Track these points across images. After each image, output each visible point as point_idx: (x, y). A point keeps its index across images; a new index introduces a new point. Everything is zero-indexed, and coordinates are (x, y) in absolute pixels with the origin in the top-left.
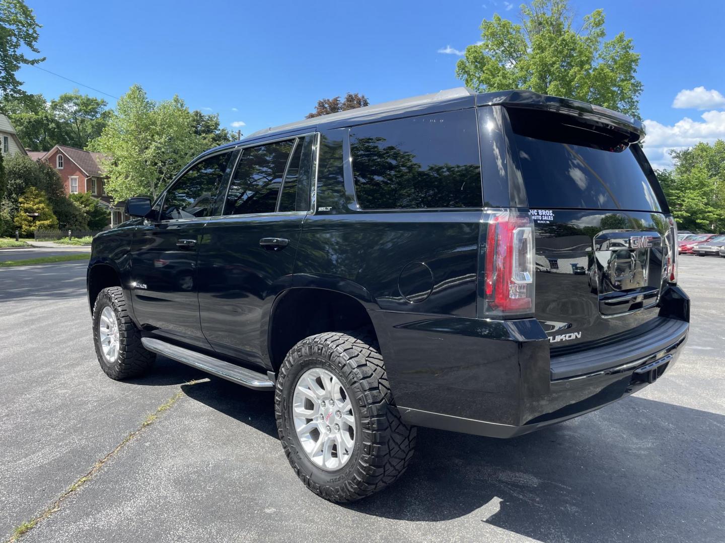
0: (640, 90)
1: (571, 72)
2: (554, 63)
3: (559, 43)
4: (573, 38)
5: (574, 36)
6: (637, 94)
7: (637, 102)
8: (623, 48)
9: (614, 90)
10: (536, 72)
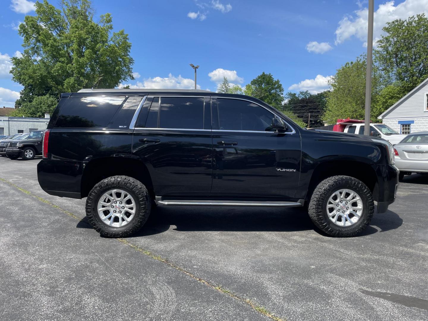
1: (98, 46)
2: (87, 38)
3: (89, 27)
4: (98, 26)
5: (98, 25)
6: (131, 64)
7: (132, 68)
8: (123, 38)
9: (120, 60)
10: (76, 42)
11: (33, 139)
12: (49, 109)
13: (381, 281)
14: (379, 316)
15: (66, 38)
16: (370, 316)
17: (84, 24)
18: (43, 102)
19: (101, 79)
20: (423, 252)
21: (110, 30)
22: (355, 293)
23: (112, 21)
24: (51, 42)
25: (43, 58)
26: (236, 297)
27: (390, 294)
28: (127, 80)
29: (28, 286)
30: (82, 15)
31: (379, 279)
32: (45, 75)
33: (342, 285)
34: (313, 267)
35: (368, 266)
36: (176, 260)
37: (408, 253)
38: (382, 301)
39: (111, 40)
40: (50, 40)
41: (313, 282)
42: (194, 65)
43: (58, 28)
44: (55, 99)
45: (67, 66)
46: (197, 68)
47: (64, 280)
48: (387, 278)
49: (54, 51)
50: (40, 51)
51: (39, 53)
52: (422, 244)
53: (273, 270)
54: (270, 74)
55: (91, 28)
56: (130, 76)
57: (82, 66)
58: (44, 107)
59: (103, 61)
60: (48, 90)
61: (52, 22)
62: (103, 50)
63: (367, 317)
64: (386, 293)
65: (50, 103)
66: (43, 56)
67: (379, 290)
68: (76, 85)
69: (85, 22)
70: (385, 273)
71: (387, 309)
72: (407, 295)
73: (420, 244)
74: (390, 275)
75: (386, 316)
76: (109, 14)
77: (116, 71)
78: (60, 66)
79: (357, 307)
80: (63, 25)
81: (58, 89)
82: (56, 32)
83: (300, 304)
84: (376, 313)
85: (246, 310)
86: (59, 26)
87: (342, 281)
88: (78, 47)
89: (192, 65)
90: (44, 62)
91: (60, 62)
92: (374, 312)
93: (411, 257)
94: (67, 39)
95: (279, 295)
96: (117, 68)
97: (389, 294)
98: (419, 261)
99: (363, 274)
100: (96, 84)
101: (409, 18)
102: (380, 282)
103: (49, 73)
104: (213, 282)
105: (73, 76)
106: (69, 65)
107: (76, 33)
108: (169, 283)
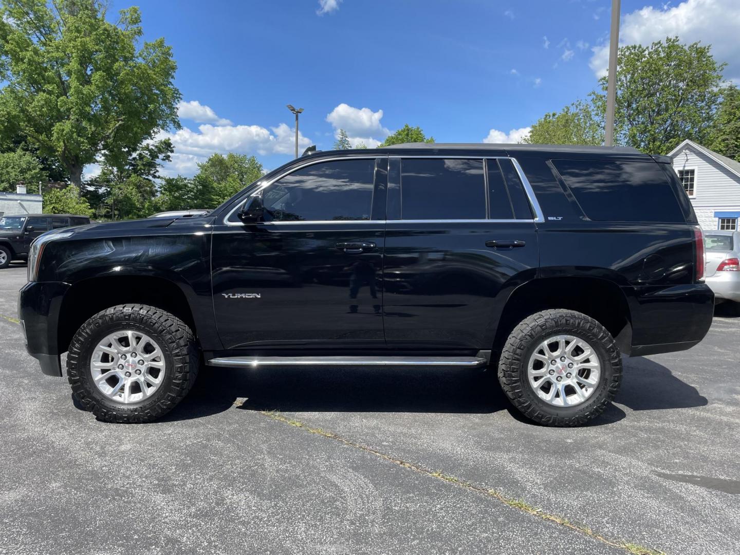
0: (179, 97)
1: (116, 65)
2: (96, 50)
3: (101, 32)
4: (116, 31)
5: (117, 29)
6: (176, 101)
7: (177, 109)
8: (163, 54)
9: (157, 93)
10: (76, 56)
11: (7, 231)
12: (23, 177)
13: (679, 459)
14: (695, 508)
15: (57, 48)
16: (682, 508)
17: (92, 25)
18: (12, 164)
19: (120, 125)
20: (724, 417)
21: (137, 37)
22: (647, 477)
23: (140, 21)
24: (29, 54)
25: (11, 83)
26: (471, 488)
27: (699, 477)
28: (168, 129)
29: (118, 480)
30: (87, 8)
31: (675, 457)
32: (15, 115)
33: (624, 466)
34: (569, 441)
35: (652, 437)
36: (350, 434)
37: (703, 419)
38: (690, 486)
39: (141, 55)
40: (28, 51)
41: (579, 463)
42: (294, 106)
43: (42, 30)
44: (33, 158)
45: (58, 100)
46: (300, 113)
47: (175, 468)
48: (687, 456)
49: (34, 71)
50: (7, 70)
51: (5, 75)
52: (719, 406)
53: (511, 447)
54: (418, 128)
55: (103, 34)
56: (175, 122)
57: (86, 101)
58: (14, 173)
59: (125, 93)
60: (19, 143)
61: (31, 18)
62: (125, 73)
63: (678, 510)
64: (693, 476)
65: (24, 166)
66: (11, 80)
67: (680, 472)
68: (75, 135)
69: (93, 21)
70: (680, 447)
71: (703, 498)
72: (723, 478)
73: (715, 405)
74: (689, 451)
75: (705, 507)
76: (135, 7)
77: (149, 113)
78: (45, 100)
79: (658, 496)
80: (52, 26)
81: (39, 141)
82: (38, 37)
83: (572, 494)
84: (688, 504)
85: (495, 506)
86: (43, 26)
87: (623, 461)
88: (79, 66)
89: (292, 107)
90: (12, 92)
91: (44, 91)
92: (686, 503)
93: (709, 424)
94: (58, 51)
95: (536, 483)
96: (151, 106)
97: (697, 477)
98: (723, 429)
99: (649, 449)
100: (110, 134)
101: (653, 43)
102: (678, 461)
103: (23, 111)
104: (424, 466)
105: (68, 119)
106: (61, 98)
107: (76, 41)
108: (355, 469)
